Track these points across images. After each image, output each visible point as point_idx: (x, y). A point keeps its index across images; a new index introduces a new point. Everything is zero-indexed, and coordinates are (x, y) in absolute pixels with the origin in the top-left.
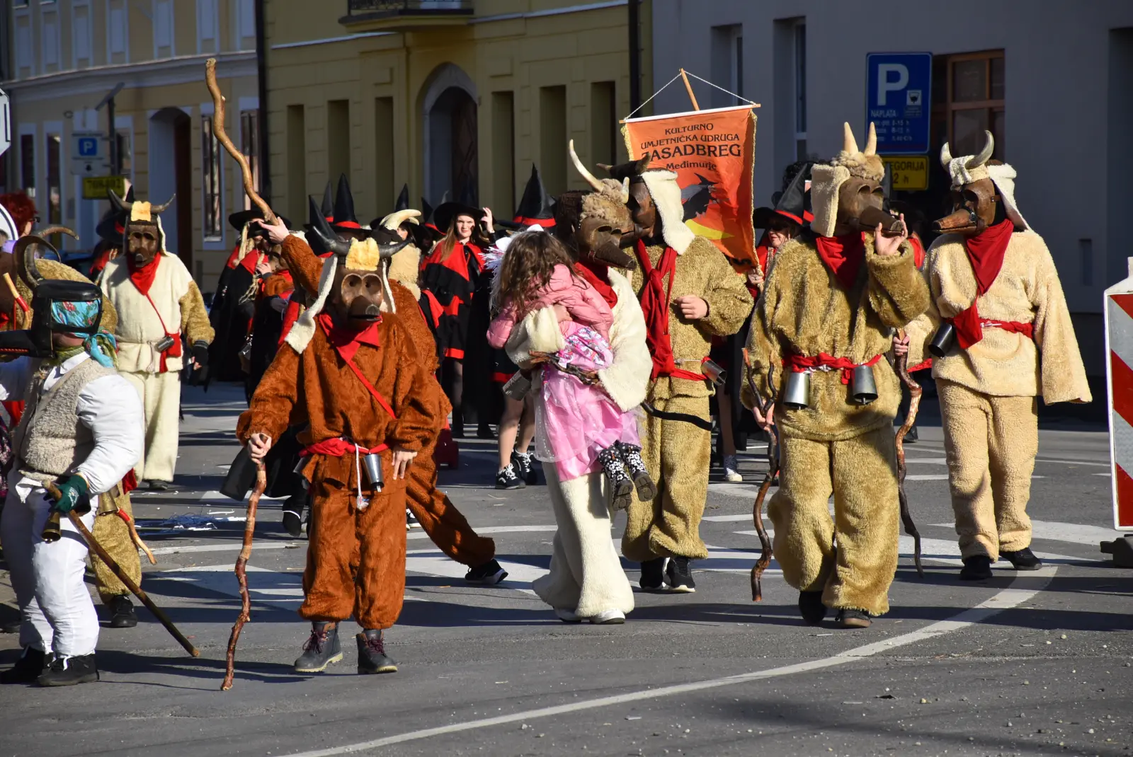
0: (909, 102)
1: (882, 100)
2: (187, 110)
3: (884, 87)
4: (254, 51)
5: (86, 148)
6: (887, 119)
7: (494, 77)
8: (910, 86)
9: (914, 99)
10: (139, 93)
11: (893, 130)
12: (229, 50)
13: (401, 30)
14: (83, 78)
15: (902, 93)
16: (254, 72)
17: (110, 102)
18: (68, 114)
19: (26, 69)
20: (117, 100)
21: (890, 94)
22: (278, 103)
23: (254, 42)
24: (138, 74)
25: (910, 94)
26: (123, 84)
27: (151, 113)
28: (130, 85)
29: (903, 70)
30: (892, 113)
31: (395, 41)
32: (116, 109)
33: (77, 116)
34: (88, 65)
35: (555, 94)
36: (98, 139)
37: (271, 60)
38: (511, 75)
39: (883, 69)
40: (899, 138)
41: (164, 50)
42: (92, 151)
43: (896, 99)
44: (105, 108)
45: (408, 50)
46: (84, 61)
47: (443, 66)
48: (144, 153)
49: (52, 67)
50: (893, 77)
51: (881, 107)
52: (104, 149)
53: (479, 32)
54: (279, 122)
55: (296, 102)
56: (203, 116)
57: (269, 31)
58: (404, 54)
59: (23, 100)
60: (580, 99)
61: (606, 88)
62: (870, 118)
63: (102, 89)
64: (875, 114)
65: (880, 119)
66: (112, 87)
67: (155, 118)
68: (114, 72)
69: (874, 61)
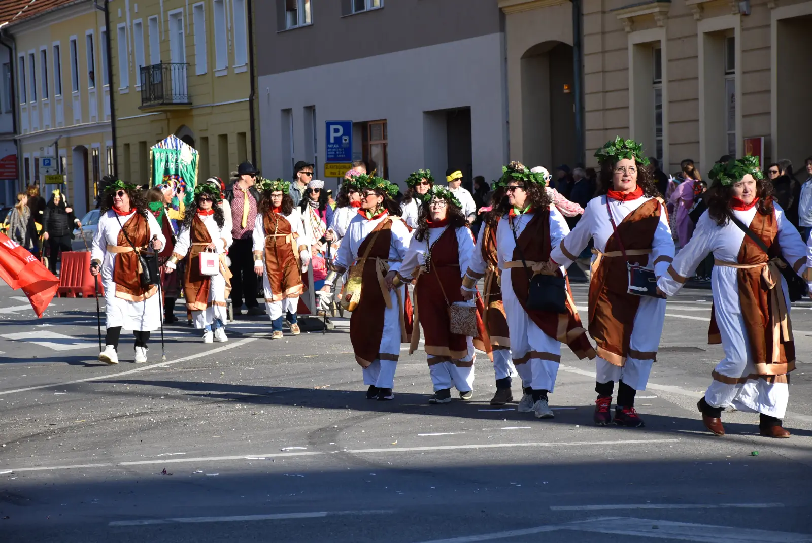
0: (343, 141)
1: (332, 140)
2: (87, 146)
3: (333, 135)
4: (110, 121)
5: (46, 163)
6: (335, 148)
7: (201, 131)
8: (343, 135)
9: (345, 140)
10: (68, 139)
11: (337, 153)
12: (101, 120)
13: (165, 111)
14: (47, 134)
15: (340, 138)
16: (110, 129)
17: (56, 143)
18: (42, 149)
19: (26, 130)
20: (59, 143)
21: (336, 138)
22: (120, 143)
23: (110, 117)
24: (67, 132)
25: (344, 138)
26: (61, 136)
27: (73, 148)
28: (64, 136)
29: (340, 128)
30: (337, 146)
31: (163, 116)
32: (59, 146)
33: (45, 149)
34: (49, 128)
35: (224, 137)
36: (51, 159)
37: (117, 124)
38: (206, 130)
39: (332, 127)
40: (340, 156)
41: (78, 121)
42: (49, 164)
43: (338, 140)
44: (54, 147)
45: (168, 119)
46: (47, 126)
47: (182, 127)
48: (70, 164)
49: (35, 129)
50: (336, 131)
51: (332, 143)
52: (53, 163)
53: (195, 112)
54: (121, 151)
55: (127, 142)
56: (93, 149)
57: (117, 113)
58: (166, 122)
59: (25, 144)
60: (233, 140)
61: (242, 135)
62: (328, 148)
63: (53, 138)
64: (329, 146)
65: (332, 148)
66: (57, 137)
67: (75, 150)
68: (58, 131)
69: (329, 124)
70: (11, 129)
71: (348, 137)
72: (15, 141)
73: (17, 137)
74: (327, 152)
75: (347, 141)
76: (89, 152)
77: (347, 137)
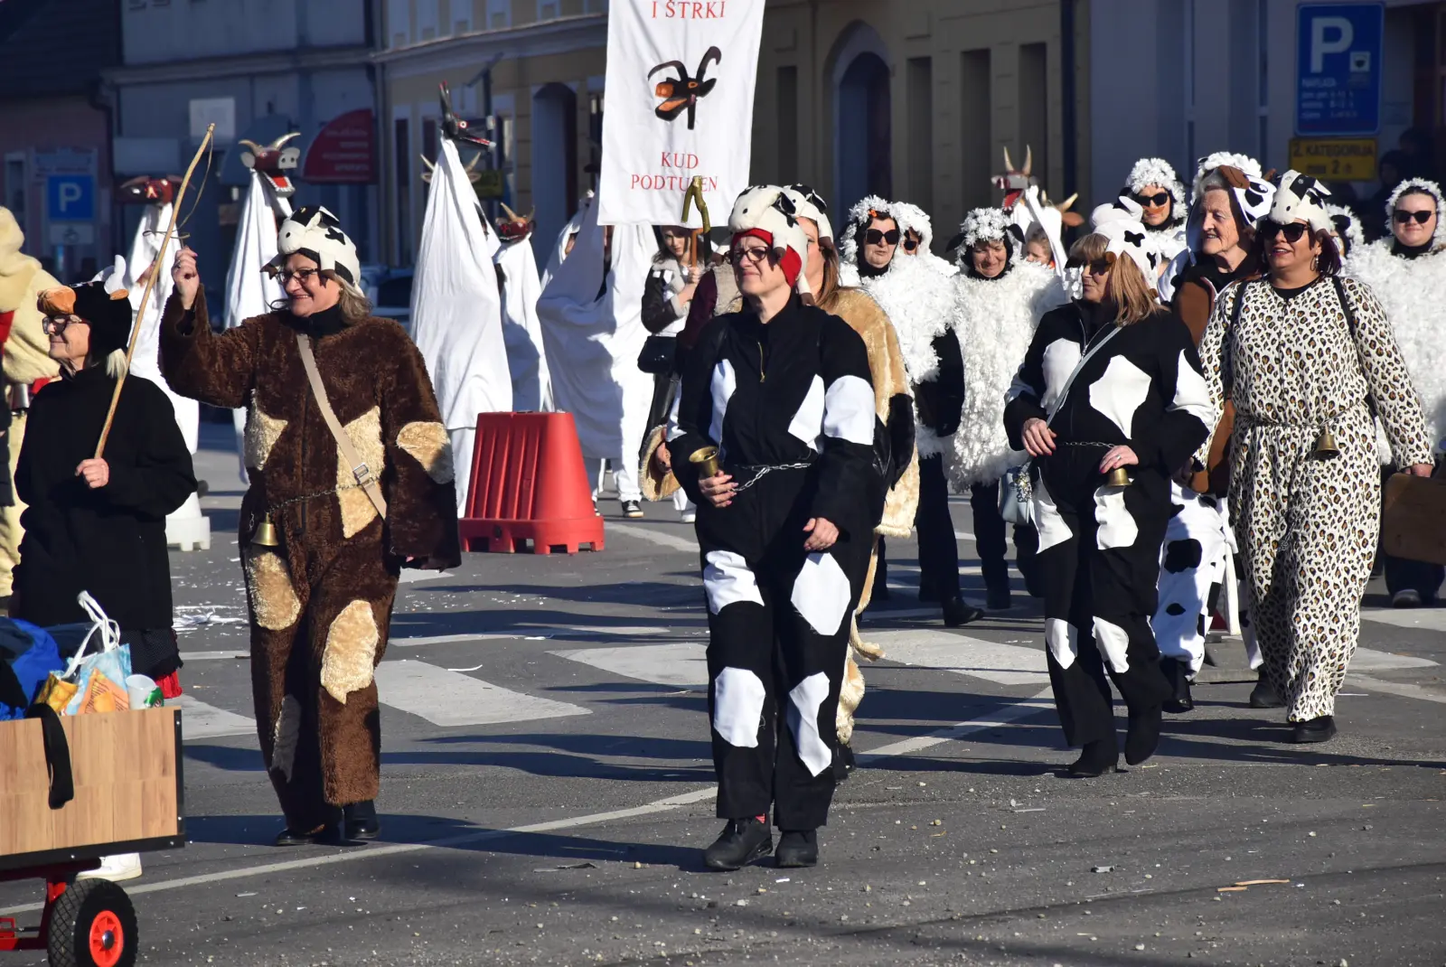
0: (1353, 68)
1: (1317, 65)
2: (573, 86)
3: (1319, 48)
6: (1322, 90)
7: (909, 38)
8: (1352, 46)
9: (1360, 64)
10: (520, 64)
11: (1332, 104)
14: (459, 47)
15: (1344, 56)
17: (486, 76)
19: (401, 36)
20: (494, 75)
21: (1328, 58)
24: (522, 40)
25: (1355, 56)
26: (501, 54)
27: (534, 90)
28: (510, 54)
29: (1344, 25)
30: (1331, 82)
32: (493, 86)
34: (466, 30)
35: (979, 59)
38: (928, 36)
39: (1319, 25)
40: (1340, 115)
41: (548, 9)
43: (1336, 63)
44: (480, 83)
45: (814, 5)
46: (462, 25)
47: (855, 26)
48: (526, 141)
49: (428, 32)
50: (1332, 35)
51: (1317, 75)
56: (590, 94)
59: (397, 76)
60: (1006, 65)
61: (1035, 52)
62: (1301, 89)
63: (477, 61)
64: (1308, 83)
65: (1315, 90)
66: (490, 58)
67: (539, 96)
68: (492, 39)
69: (1306, 16)
70: (358, 34)
71: (1368, 54)
72: (370, 69)
73: (373, 57)
74: (1300, 101)
75: (1366, 67)
76: (580, 102)
77: (1365, 56)
